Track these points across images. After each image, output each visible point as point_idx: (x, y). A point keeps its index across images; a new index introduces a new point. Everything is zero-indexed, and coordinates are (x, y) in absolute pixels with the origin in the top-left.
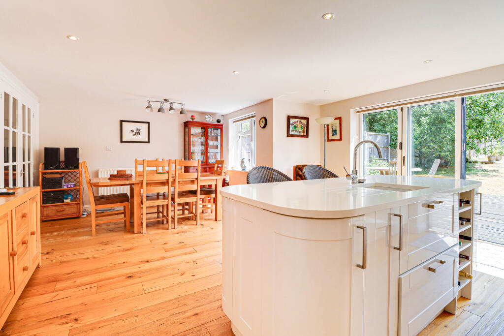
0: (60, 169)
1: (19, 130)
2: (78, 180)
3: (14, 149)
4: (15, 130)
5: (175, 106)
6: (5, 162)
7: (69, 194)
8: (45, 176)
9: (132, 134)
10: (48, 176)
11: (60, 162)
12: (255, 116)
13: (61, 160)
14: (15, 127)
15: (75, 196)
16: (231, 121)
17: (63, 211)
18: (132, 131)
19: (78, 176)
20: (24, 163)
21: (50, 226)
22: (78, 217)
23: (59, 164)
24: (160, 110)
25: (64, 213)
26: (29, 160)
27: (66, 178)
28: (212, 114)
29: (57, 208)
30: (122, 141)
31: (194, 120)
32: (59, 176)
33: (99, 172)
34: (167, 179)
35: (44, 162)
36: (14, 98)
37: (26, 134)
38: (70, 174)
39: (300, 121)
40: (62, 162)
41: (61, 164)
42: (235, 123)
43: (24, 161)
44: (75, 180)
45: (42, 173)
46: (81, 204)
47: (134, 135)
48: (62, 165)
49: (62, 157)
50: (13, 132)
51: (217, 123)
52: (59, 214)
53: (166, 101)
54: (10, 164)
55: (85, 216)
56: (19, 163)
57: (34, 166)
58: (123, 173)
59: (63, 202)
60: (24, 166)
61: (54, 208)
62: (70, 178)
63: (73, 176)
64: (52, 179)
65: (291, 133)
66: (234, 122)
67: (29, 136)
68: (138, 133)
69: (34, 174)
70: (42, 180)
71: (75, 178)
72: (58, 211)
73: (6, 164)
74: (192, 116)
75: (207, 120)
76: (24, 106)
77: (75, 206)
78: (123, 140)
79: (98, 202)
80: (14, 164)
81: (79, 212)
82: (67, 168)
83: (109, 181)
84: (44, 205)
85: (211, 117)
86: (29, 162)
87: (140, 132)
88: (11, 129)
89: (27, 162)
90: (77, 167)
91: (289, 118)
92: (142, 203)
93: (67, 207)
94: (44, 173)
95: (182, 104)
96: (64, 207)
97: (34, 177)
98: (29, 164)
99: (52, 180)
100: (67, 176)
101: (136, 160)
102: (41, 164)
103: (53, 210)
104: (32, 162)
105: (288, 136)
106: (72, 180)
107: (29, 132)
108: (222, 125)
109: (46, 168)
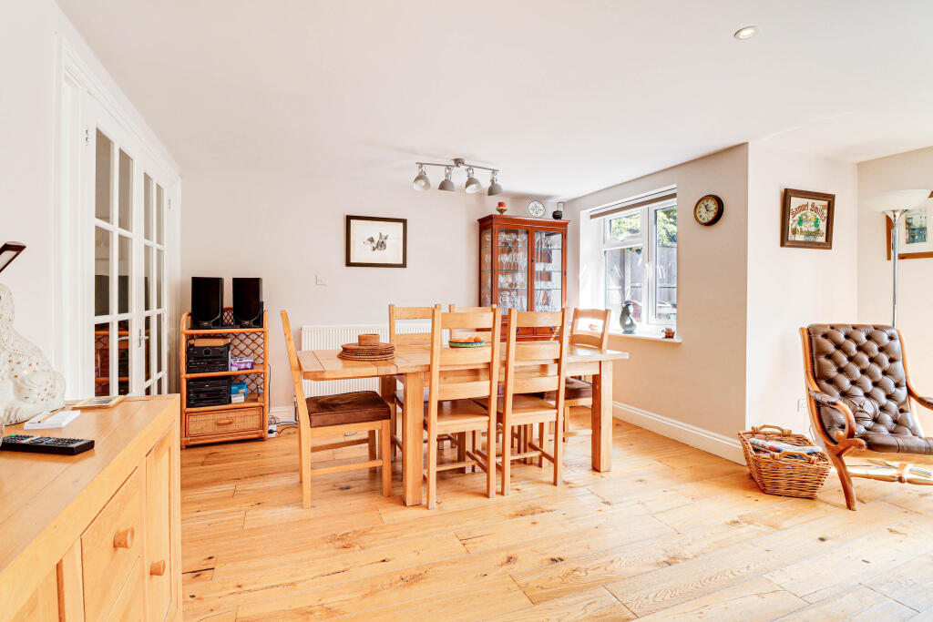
0: (223, 326)
1: (136, 234)
2: (260, 351)
3: (124, 281)
4: (124, 233)
5: (477, 174)
6: (97, 313)
7: (242, 383)
8: (192, 342)
9: (370, 246)
10: (199, 343)
11: (223, 310)
12: (674, 196)
13: (225, 306)
14: (124, 223)
15: (253, 386)
16: (584, 215)
17: (230, 423)
18: (372, 240)
19: (260, 341)
20: (148, 313)
21: (203, 464)
22: (261, 439)
23: (222, 315)
24: (443, 186)
25: (231, 428)
26: (159, 306)
27: (235, 347)
28: (541, 199)
29: (218, 416)
30: (349, 264)
31: (505, 214)
32: (221, 342)
33: (303, 333)
34: (490, 361)
35: (190, 310)
36: (122, 153)
37: (153, 243)
38: (243, 337)
39: (813, 205)
40: (228, 309)
41: (226, 314)
42: (593, 220)
43: (147, 308)
44: (253, 351)
45: (187, 335)
46: (267, 409)
47: (374, 249)
48: (228, 317)
49: (228, 300)
50: (121, 237)
51: (554, 220)
52: (220, 429)
53: (458, 162)
54: (114, 318)
55: (274, 435)
56: (136, 316)
57: (170, 319)
58: (372, 342)
59: (230, 402)
60: (148, 319)
61: (210, 416)
62: (242, 347)
63: (248, 342)
64: (207, 350)
65: (791, 237)
66: (592, 217)
67: (159, 251)
68: (381, 245)
69: (169, 338)
70: (187, 352)
71: (253, 346)
72: (219, 425)
73: (102, 319)
74: (500, 204)
75: (531, 212)
76: (147, 179)
77: (255, 412)
78: (352, 261)
79: (317, 419)
80: (124, 317)
81: (262, 427)
82: (238, 323)
83: (339, 363)
84: (189, 410)
85: (541, 206)
86: (159, 311)
87: (387, 242)
88: (114, 228)
89: (153, 312)
90: (259, 322)
91: (787, 195)
92: (426, 426)
93: (238, 414)
94: (191, 337)
95: (494, 171)
96: (231, 415)
97: (169, 345)
98: (159, 317)
99: (207, 352)
100: (236, 342)
101: (390, 307)
102: (185, 316)
103: (207, 421)
104: (166, 311)
105: (782, 244)
106: (248, 351)
107: (159, 241)
108: (565, 225)
109: (195, 324)
